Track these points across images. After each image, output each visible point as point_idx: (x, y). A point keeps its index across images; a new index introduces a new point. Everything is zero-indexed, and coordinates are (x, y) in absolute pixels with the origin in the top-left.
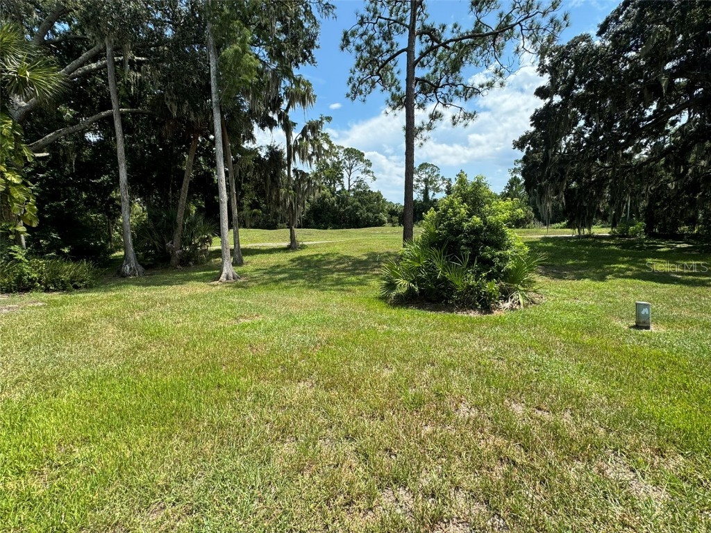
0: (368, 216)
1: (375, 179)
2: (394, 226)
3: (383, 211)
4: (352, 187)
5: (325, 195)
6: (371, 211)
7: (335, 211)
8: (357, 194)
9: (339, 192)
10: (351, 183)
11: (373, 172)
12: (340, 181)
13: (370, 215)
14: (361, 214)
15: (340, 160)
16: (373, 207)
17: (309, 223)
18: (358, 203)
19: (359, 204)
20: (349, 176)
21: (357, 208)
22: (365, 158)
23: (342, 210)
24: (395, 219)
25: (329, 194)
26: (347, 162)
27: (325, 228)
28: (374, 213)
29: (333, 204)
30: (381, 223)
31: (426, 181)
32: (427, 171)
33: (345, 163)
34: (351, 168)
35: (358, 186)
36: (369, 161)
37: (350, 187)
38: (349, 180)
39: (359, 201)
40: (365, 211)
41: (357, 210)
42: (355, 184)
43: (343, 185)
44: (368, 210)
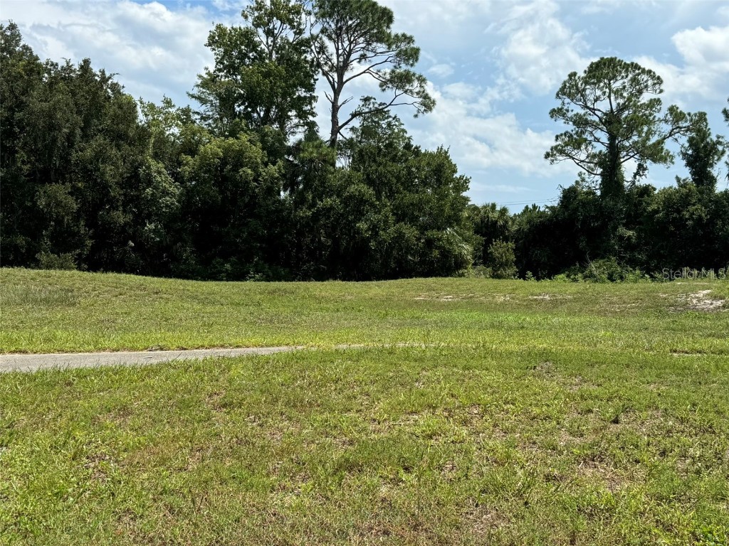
0: (401, 236)
1: (428, 104)
2: (499, 277)
3: (458, 221)
4: (346, 134)
5: (240, 153)
6: (413, 220)
7: (279, 216)
8: (361, 158)
9: (298, 148)
10: (342, 117)
11: (422, 80)
12: (302, 115)
13: (410, 232)
14: (374, 228)
15: (306, 35)
16: (419, 206)
17: (176, 258)
18: (364, 188)
19: (368, 191)
20: (337, 92)
21: (358, 206)
22: (395, 29)
23: (305, 213)
24: (503, 249)
25: (256, 152)
26: (331, 47)
27: (239, 276)
28: (423, 228)
29: (271, 191)
30: (447, 266)
31: (611, 121)
32: (616, 85)
33: (322, 49)
34: (342, 69)
35: (367, 132)
36: (410, 40)
37: (336, 130)
38: (335, 109)
39: (369, 181)
40: (391, 219)
41: (360, 214)
42: (357, 123)
43: (312, 126)
44: (402, 215)
